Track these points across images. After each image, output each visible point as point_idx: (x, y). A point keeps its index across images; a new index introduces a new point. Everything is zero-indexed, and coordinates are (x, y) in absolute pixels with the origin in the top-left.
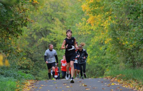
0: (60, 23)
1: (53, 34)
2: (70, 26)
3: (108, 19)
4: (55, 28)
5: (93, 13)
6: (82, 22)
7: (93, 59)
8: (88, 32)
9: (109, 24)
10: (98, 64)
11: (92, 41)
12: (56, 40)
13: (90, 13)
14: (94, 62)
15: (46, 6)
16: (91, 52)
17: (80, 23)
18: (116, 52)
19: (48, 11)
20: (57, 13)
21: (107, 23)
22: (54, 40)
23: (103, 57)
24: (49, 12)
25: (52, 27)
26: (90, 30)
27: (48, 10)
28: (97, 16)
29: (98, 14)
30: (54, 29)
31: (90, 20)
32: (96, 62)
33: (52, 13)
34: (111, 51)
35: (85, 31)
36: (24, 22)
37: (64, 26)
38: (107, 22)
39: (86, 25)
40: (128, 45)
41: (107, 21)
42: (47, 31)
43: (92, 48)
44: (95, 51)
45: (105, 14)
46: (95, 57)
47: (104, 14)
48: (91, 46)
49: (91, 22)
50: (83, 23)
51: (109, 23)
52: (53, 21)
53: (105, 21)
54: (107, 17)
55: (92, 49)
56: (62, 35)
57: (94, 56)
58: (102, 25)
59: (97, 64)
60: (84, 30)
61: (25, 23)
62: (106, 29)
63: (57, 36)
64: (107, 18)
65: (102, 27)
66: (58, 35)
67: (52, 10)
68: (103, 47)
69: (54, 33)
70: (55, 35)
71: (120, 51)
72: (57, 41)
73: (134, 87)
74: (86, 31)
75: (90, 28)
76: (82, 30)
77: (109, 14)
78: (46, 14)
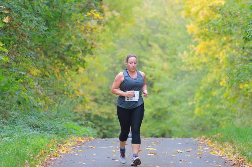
0: (159, 51)
1: (149, 68)
2: (175, 56)
3: (225, 48)
4: (152, 59)
5: (203, 36)
6: (188, 51)
7: (203, 109)
8: (198, 67)
9: (227, 56)
10: (213, 118)
11: (202, 81)
12: (153, 78)
13: (199, 37)
14: (206, 113)
15: (140, 24)
16: (201, 98)
17: (185, 52)
18: (237, 99)
19: (142, 32)
20: (157, 35)
21: (225, 54)
22: (151, 76)
23: (218, 107)
24: (143, 34)
25: (148, 56)
26: (201, 63)
27: (142, 30)
28: (209, 41)
29: (211, 39)
30: (151, 61)
31: (199, 49)
32: (208, 113)
33: (149, 35)
34: (229, 98)
35: (193, 64)
36: (89, 47)
37: (166, 56)
38: (223, 53)
39: (195, 56)
40: (248, 90)
41: (224, 51)
42: (140, 62)
43: (203, 91)
44: (208, 97)
45: (222, 39)
46: (208, 106)
47: (220, 39)
48: (201, 88)
49: (200, 50)
50: (191, 53)
51: (227, 53)
52: (149, 48)
53: (221, 50)
54: (224, 44)
55: (204, 94)
56: (163, 69)
57: (206, 104)
58: (216, 56)
59: (210, 118)
60: (191, 63)
61: (90, 50)
62: (223, 62)
63: (154, 71)
64: (225, 46)
65: (217, 59)
66: (157, 70)
67: (149, 31)
68: (217, 90)
69: (151, 67)
70: (152, 69)
71: (243, 98)
72: (155, 79)
73: (225, 154)
74: (195, 64)
75: (200, 60)
76: (187, 64)
77: (228, 39)
78: (140, 37)
